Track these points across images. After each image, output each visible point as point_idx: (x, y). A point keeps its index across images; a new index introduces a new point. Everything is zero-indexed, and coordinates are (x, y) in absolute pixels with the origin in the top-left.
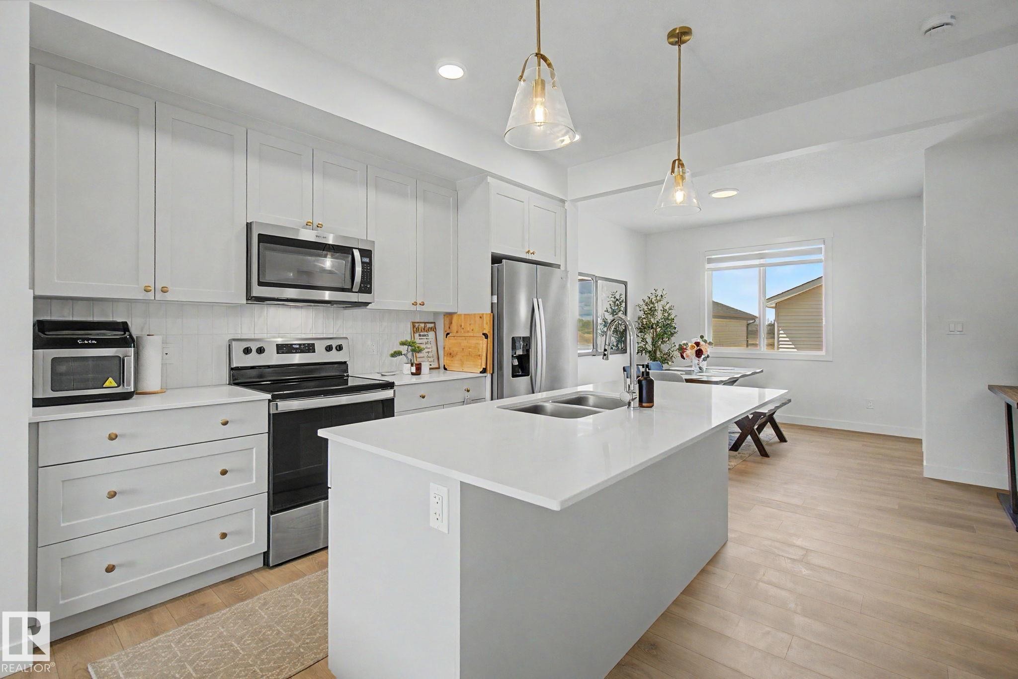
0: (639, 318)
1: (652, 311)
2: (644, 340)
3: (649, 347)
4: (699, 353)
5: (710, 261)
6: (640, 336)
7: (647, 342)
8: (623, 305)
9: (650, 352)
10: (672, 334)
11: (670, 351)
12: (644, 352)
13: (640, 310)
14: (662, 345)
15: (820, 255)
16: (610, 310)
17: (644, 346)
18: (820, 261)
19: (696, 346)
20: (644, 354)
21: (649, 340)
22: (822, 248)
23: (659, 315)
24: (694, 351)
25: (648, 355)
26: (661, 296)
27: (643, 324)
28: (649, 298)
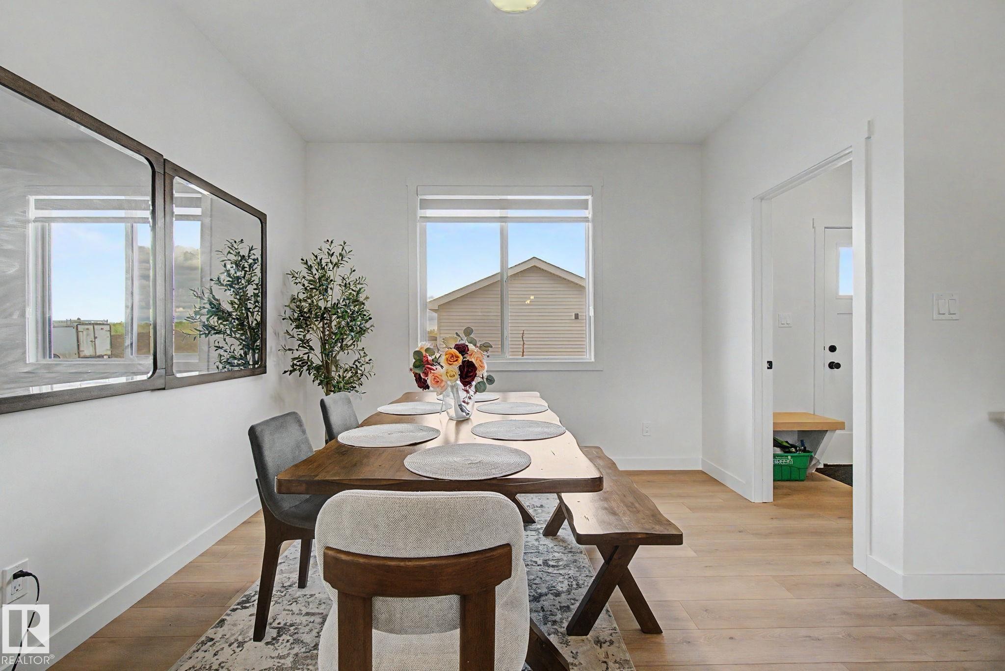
0: (293, 299)
1: (321, 285)
2: (305, 343)
3: (317, 359)
4: (467, 373)
5: (425, 204)
6: (295, 335)
7: (311, 349)
8: (258, 271)
9: (318, 368)
10: (362, 332)
11: (359, 365)
12: (305, 368)
13: (297, 283)
14: (341, 353)
15: (587, 211)
16: (224, 278)
17: (305, 357)
18: (586, 220)
19: (460, 355)
20: (305, 373)
21: (316, 344)
22: (587, 201)
23: (336, 294)
24: (455, 368)
25: (313, 372)
26: (341, 255)
27: (301, 311)
28: (316, 257)
